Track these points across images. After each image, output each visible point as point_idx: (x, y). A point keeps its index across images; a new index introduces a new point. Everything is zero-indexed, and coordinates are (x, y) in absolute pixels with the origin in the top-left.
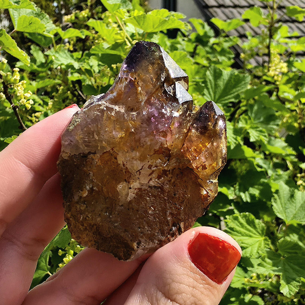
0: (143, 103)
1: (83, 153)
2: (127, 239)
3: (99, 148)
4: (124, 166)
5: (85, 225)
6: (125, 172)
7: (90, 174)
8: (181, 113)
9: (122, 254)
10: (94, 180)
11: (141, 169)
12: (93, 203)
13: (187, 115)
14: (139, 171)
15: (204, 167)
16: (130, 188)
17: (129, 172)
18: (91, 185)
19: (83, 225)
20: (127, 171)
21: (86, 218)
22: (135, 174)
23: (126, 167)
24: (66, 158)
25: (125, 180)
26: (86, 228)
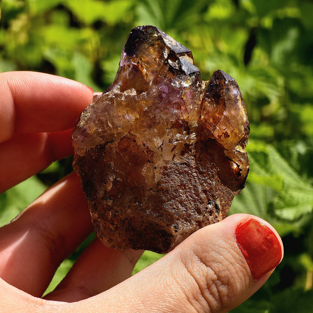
0: (151, 83)
1: (100, 145)
2: (163, 224)
3: (116, 135)
4: (144, 146)
5: (115, 223)
6: (147, 152)
7: (110, 164)
8: (190, 84)
9: (160, 246)
10: (116, 170)
11: (162, 145)
12: (119, 196)
13: (197, 85)
14: (160, 146)
15: (227, 135)
16: (155, 168)
17: (151, 151)
18: (114, 176)
19: (113, 224)
20: (149, 150)
21: (115, 214)
22: (158, 151)
23: (147, 147)
24: (82, 155)
25: (149, 161)
26: (117, 227)
